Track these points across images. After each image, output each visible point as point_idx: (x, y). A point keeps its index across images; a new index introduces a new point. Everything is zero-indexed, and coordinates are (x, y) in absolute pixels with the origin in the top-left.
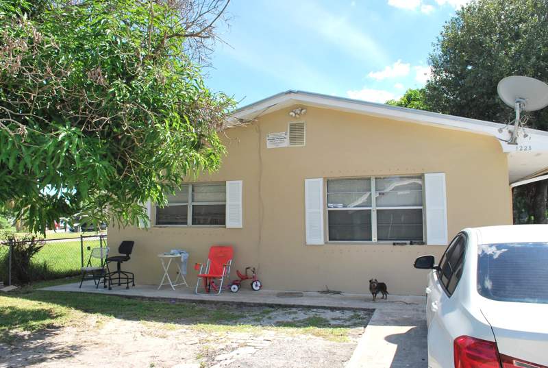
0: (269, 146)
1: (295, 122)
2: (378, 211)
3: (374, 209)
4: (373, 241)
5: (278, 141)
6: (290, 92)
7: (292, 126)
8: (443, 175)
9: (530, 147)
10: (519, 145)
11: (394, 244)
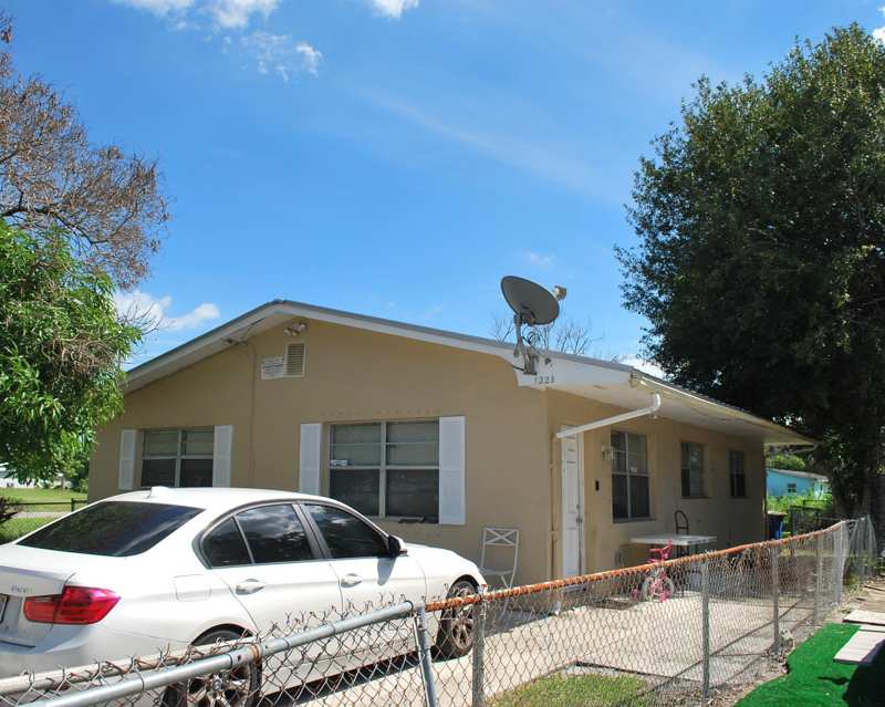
0: (264, 377)
1: (293, 342)
2: (388, 472)
3: (383, 467)
4: (380, 517)
5: (275, 371)
6: (276, 302)
7: (292, 348)
8: (462, 419)
9: (553, 378)
10: (539, 375)
11: (401, 522)
